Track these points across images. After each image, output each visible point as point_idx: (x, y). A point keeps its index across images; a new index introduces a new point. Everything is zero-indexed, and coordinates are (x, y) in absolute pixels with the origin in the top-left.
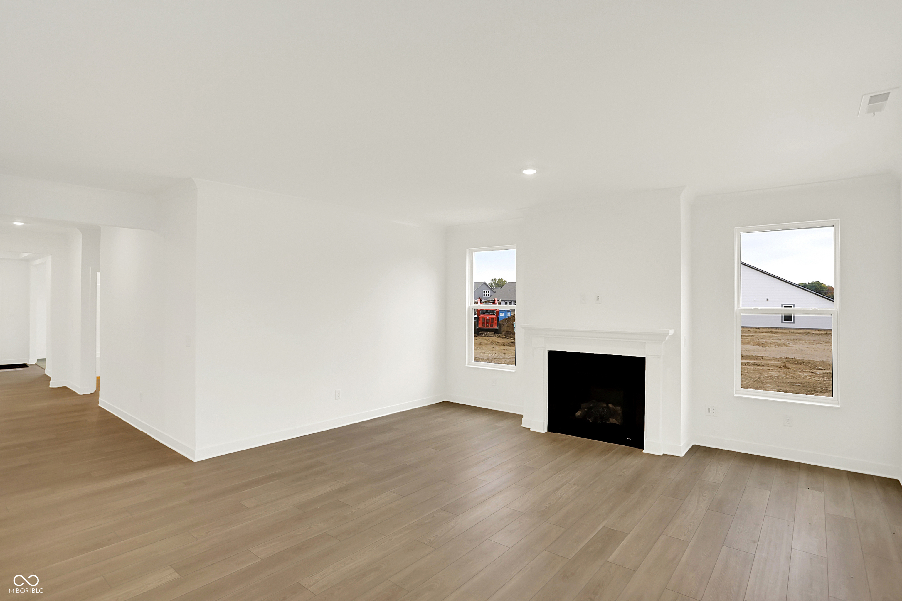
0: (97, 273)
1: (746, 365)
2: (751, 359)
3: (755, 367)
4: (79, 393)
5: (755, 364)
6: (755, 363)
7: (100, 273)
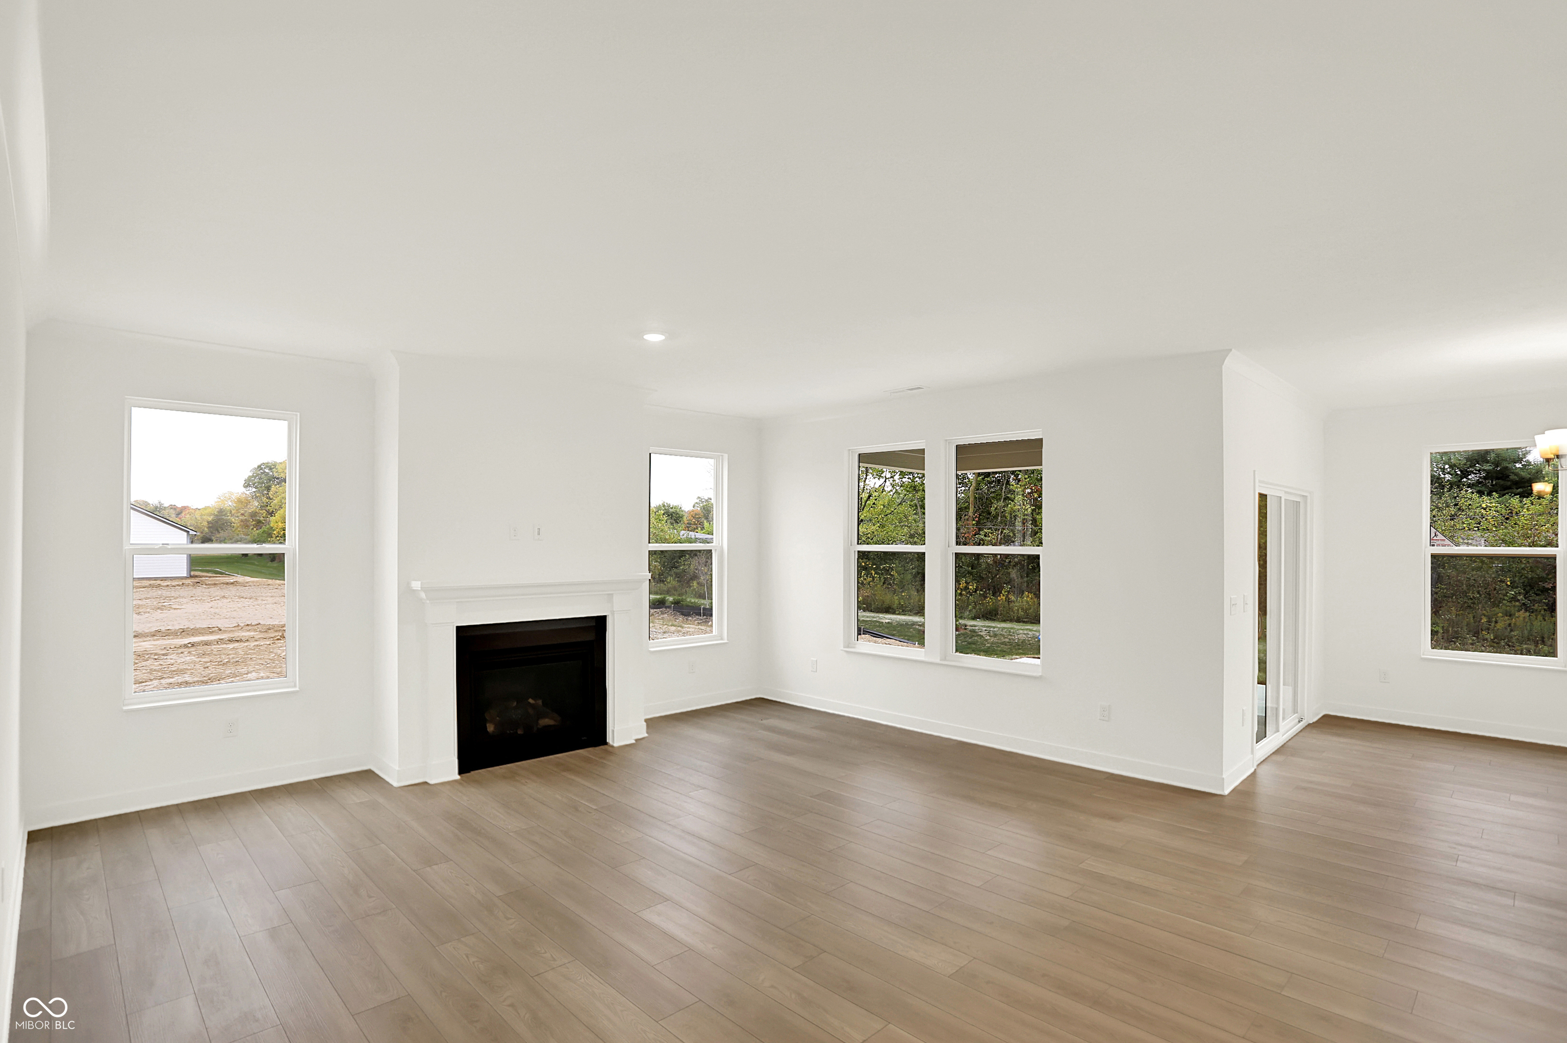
1: (219, 643)
3: (236, 645)
5: (234, 639)
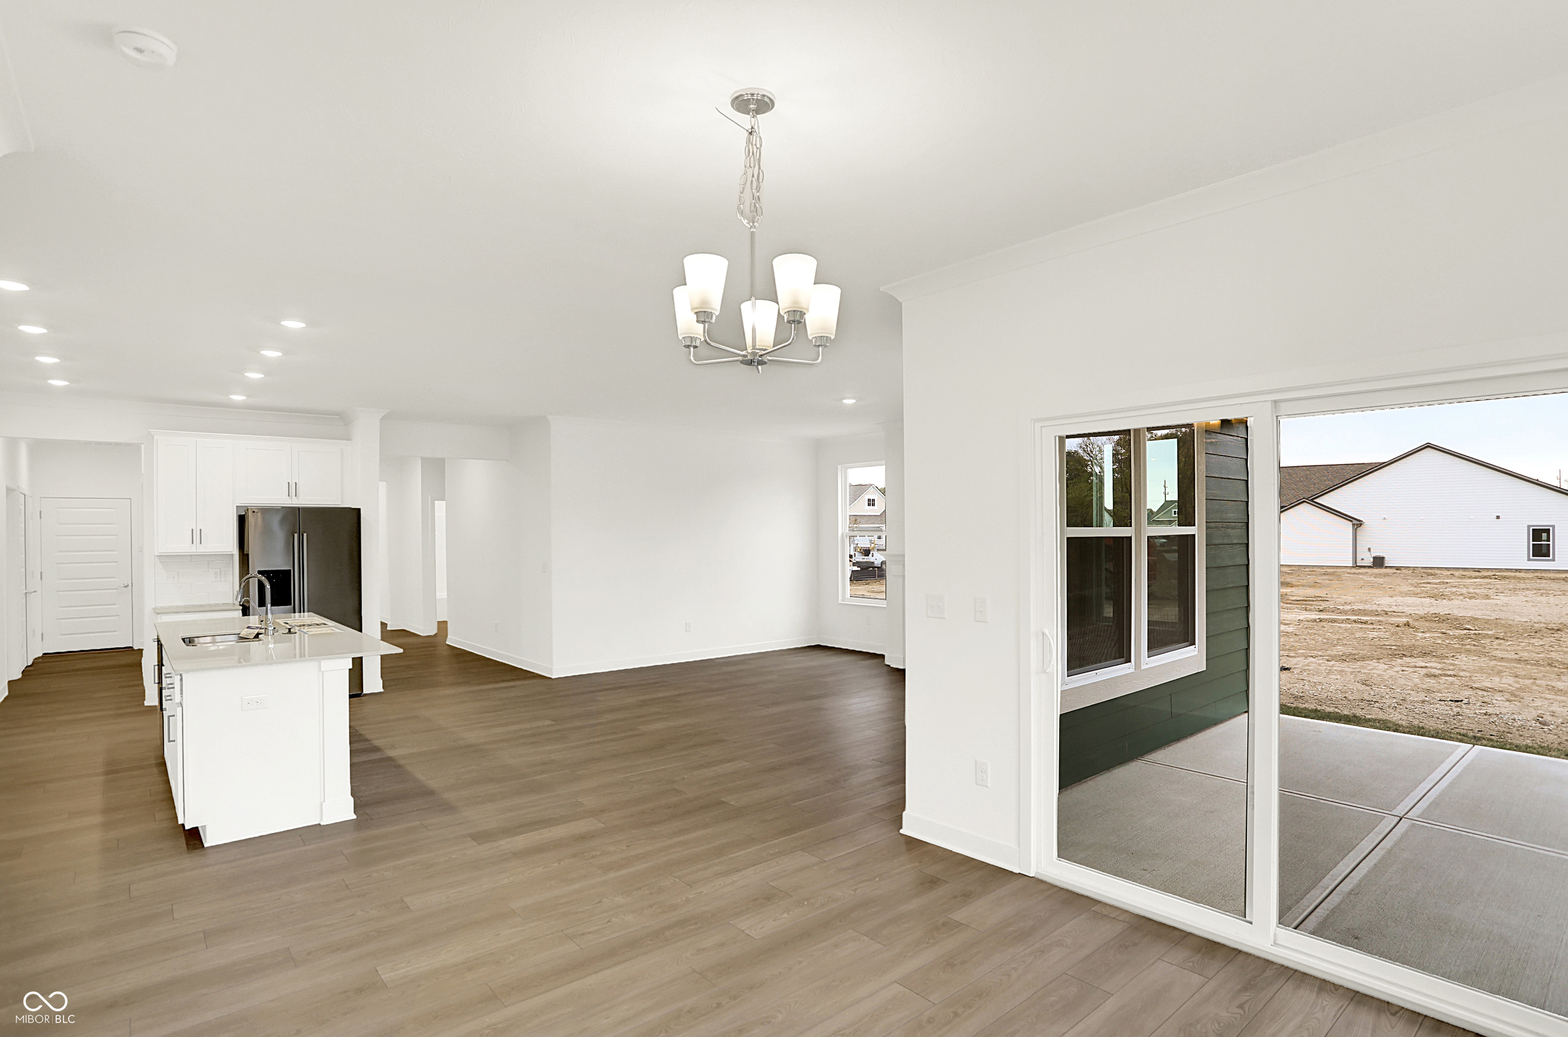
0: (436, 501)
2: (1366, 615)
4: (422, 635)
6: (1359, 619)
7: (445, 502)
